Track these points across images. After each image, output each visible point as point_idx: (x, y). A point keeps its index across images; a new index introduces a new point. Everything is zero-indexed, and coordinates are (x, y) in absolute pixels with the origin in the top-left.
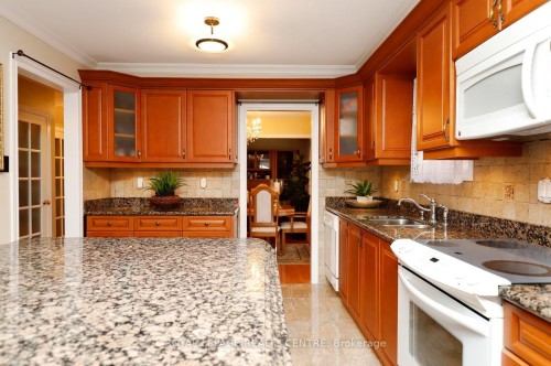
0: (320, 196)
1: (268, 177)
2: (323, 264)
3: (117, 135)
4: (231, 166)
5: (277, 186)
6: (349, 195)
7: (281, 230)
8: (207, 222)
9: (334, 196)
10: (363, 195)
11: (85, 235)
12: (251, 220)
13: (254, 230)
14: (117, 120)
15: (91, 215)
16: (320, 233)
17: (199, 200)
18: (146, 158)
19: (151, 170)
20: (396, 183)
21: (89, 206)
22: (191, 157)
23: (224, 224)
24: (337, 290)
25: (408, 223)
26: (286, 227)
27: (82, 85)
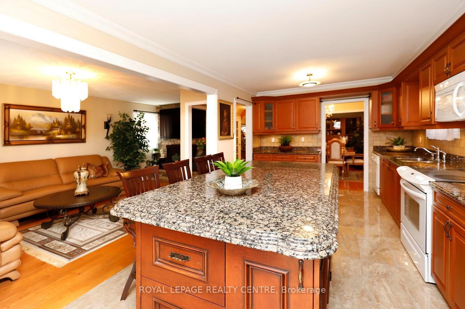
0: (369, 145)
1: (339, 134)
2: (371, 181)
3: (266, 121)
4: (317, 132)
5: (344, 140)
6: (388, 145)
7: (346, 164)
8: (305, 157)
9: (379, 145)
10: (398, 145)
11: (253, 160)
12: (328, 158)
13: (330, 162)
14: (266, 115)
15: (255, 153)
16: (369, 165)
17: (301, 147)
18: (277, 130)
19: (278, 135)
20: (421, 138)
21: (254, 150)
22: (297, 129)
23: (314, 159)
24: (379, 194)
25: (423, 160)
26: (350, 162)
27: (252, 103)
